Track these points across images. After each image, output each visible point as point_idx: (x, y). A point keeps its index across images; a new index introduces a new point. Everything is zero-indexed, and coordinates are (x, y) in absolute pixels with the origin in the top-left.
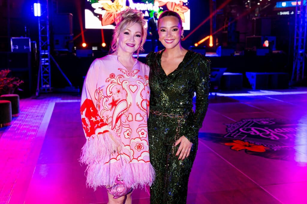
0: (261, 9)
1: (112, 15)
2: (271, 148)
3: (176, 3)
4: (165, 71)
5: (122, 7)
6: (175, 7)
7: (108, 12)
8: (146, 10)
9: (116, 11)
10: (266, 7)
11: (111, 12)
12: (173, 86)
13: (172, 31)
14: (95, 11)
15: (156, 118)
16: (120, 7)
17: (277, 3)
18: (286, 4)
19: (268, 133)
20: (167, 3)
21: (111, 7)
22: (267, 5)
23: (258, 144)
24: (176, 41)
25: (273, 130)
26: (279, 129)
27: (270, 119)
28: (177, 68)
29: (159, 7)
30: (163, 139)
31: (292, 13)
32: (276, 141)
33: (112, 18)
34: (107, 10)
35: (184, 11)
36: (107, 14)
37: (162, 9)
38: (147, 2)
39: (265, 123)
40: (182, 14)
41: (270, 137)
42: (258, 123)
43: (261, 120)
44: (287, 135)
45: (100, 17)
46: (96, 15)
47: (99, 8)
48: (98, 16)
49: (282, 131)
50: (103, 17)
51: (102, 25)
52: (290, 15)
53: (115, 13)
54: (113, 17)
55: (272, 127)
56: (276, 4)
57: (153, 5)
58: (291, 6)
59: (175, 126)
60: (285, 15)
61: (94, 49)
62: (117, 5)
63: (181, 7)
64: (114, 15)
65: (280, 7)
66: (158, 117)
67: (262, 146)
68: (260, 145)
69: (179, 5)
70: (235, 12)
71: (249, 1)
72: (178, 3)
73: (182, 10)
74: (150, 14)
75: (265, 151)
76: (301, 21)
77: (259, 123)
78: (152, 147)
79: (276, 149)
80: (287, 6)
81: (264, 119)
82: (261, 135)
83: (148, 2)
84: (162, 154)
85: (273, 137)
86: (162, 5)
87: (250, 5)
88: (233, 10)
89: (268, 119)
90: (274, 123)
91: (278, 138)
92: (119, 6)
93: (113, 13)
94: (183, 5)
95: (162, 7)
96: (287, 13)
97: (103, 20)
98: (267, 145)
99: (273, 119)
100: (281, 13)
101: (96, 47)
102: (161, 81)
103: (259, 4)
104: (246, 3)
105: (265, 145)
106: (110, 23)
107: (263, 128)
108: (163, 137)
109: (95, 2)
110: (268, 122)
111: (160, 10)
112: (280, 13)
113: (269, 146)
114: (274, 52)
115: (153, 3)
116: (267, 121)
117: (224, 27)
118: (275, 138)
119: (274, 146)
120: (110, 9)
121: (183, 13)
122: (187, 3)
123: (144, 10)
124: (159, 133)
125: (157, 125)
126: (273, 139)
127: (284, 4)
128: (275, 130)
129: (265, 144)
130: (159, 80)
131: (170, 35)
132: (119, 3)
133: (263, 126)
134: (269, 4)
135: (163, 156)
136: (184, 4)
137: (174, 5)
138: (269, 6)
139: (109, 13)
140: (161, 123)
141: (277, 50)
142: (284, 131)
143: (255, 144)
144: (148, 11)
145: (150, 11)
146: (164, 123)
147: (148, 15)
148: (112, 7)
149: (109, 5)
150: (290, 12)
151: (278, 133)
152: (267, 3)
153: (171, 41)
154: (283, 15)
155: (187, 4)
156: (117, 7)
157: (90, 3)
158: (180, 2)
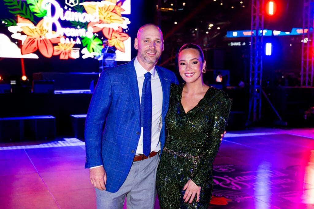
0: (210, 39)
1: (34, 42)
2: (233, 200)
3: (114, 29)
4: (184, 108)
5: (48, 31)
6: (113, 34)
7: (29, 37)
8: (78, 36)
9: (40, 37)
10: (215, 36)
11: (33, 37)
12: (192, 125)
13: (192, 64)
14: (13, 36)
15: (170, 157)
16: (45, 32)
17: (228, 33)
18: (238, 34)
19: (228, 182)
20: (103, 28)
21: (33, 32)
22: (216, 34)
23: (219, 196)
24: (196, 75)
25: (234, 178)
26: (240, 177)
27: (229, 166)
28: (197, 105)
29: (94, 33)
30: (177, 179)
31: (244, 44)
32: (237, 191)
33: (35, 45)
34: (28, 36)
35: (123, 39)
36: (27, 40)
37: (97, 35)
38: (78, 27)
39: (224, 170)
40: (121, 42)
41: (230, 187)
42: (216, 170)
43: (218, 166)
44: (250, 183)
45: (19, 43)
46: (13, 40)
47: (18, 32)
48: (17, 43)
49: (243, 179)
50: (22, 43)
51: (22, 54)
52: (242, 46)
53: (39, 39)
54: (35, 43)
55: (232, 175)
56: (226, 34)
57: (86, 31)
58: (242, 36)
59: (189, 166)
60: (236, 46)
61: (13, 83)
62: (41, 29)
63: (120, 34)
64: (38, 41)
65: (231, 36)
66: (172, 156)
67: (223, 198)
68: (220, 197)
69: (117, 31)
70: (181, 41)
71: (196, 29)
72: (116, 28)
73: (121, 38)
74: (83, 41)
75: (227, 203)
76: (257, 53)
77: (218, 171)
78: (164, 187)
79: (239, 200)
80: (239, 36)
81: (222, 166)
82: (221, 184)
83: (80, 26)
84: (174, 195)
85: (234, 186)
86: (97, 30)
87: (197, 34)
88: (179, 39)
89: (227, 166)
90: (234, 170)
91: (240, 188)
92: (43, 30)
93: (35, 39)
94: (123, 32)
95: (97, 33)
96: (238, 44)
97: (24, 47)
98: (229, 197)
99: (233, 165)
100: (232, 44)
101: (15, 81)
102: (179, 119)
103: (207, 33)
104: (193, 32)
105: (227, 197)
106: (32, 51)
107: (222, 176)
108: (177, 177)
109: (12, 25)
110: (227, 170)
111: (94, 36)
112: (230, 44)
113: (231, 197)
114: (228, 87)
115: (86, 28)
116: (226, 168)
117: (171, 58)
118: (237, 188)
119: (237, 197)
120: (32, 34)
121: (123, 41)
122: (127, 29)
123: (75, 36)
124: (172, 173)
125: (171, 165)
126: (235, 189)
127: (235, 34)
128: (236, 178)
129: (227, 195)
130: (177, 118)
131: (190, 68)
132: (43, 27)
133: (222, 174)
134: (219, 34)
135: (176, 197)
136: (124, 30)
137: (111, 31)
138: (219, 35)
139: (30, 39)
140: (175, 163)
141: (231, 85)
142: (245, 180)
143: (215, 196)
144: (79, 37)
145: (82, 37)
146: (178, 163)
147: (80, 43)
148: (35, 32)
149: (30, 29)
150: (242, 43)
151: (239, 181)
152: (216, 33)
153: (191, 75)
154: (234, 46)
155: (127, 31)
156: (41, 32)
157: (6, 26)
158: (119, 27)
